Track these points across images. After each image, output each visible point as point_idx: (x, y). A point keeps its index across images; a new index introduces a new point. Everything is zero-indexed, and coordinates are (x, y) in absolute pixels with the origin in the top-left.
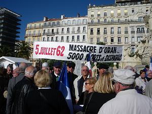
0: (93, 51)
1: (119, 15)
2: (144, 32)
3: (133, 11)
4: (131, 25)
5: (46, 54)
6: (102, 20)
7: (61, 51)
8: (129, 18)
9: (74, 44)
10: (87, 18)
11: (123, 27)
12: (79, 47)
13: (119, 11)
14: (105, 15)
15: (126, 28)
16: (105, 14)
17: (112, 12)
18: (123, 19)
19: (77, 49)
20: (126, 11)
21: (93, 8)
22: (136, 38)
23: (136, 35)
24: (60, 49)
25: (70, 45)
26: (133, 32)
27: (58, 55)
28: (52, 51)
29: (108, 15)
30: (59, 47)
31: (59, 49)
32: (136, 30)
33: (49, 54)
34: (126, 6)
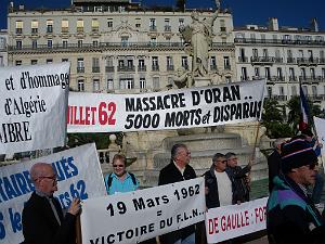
0: (179, 104)
1: (80, 30)
2: (132, 69)
3: (110, 24)
4: (105, 53)
5: (76, 122)
6: (42, 42)
7: (109, 113)
8: (103, 39)
9: (136, 97)
10: (6, 36)
11: (88, 57)
12: (148, 102)
13: (81, 24)
14: (48, 31)
15: (95, 61)
16: (50, 29)
17: (65, 24)
18: (88, 41)
19: (144, 106)
20: (95, 24)
21: (20, 14)
22: (116, 82)
23: (116, 75)
24: (106, 110)
25: (127, 100)
26: (110, 69)
27: (103, 123)
28: (88, 115)
29: (57, 31)
30: (103, 104)
31: (103, 109)
32: (115, 64)
33: (82, 122)
34: (95, 13)
